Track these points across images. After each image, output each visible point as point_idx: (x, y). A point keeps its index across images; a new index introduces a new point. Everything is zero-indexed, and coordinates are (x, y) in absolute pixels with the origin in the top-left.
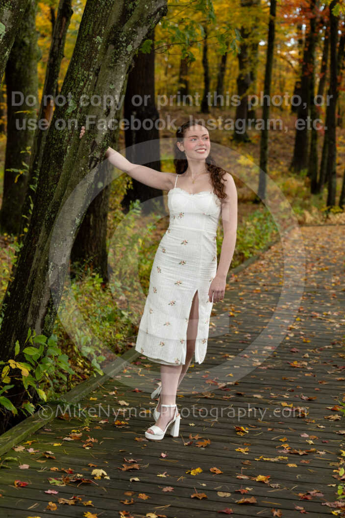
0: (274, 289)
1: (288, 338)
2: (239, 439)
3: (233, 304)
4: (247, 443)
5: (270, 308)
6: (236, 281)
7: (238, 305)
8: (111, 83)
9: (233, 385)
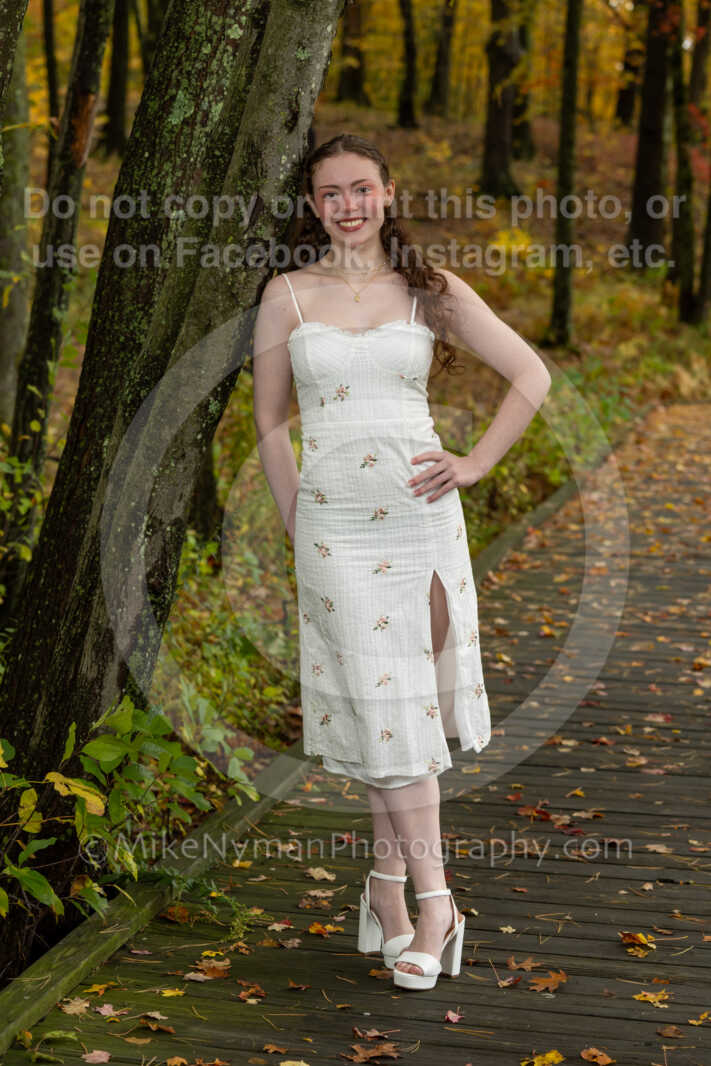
0: (640, 565)
1: (698, 692)
2: (636, 966)
3: (545, 606)
4: (660, 978)
5: (640, 615)
6: (542, 545)
7: (557, 608)
8: (300, 44)
9: (588, 819)
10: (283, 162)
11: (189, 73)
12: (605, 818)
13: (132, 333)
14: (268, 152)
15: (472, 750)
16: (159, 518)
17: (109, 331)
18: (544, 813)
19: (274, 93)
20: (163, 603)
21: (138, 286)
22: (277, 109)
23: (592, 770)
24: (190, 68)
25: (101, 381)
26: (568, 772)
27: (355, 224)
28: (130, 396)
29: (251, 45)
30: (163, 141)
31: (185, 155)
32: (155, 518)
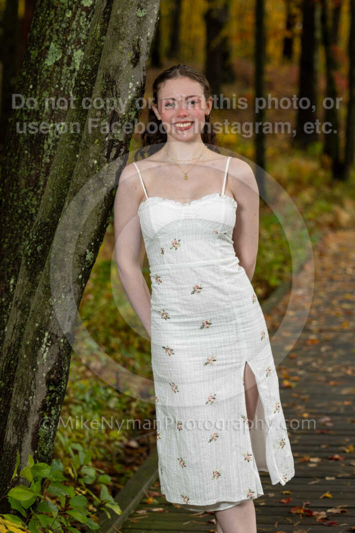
8: (139, 6)
9: (337, 514)
10: (130, 87)
11: (57, 30)
12: (348, 512)
13: (27, 207)
14: (120, 80)
15: (279, 484)
16: (56, 333)
17: (11, 206)
18: (309, 511)
19: (123, 40)
20: (61, 391)
21: (30, 175)
22: (125, 51)
23: (333, 478)
24: (58, 27)
25: (7, 240)
26: (318, 481)
27: (186, 125)
28: (30, 251)
29: (102, 10)
30: (42, 77)
31: (57, 86)
32: (53, 334)
